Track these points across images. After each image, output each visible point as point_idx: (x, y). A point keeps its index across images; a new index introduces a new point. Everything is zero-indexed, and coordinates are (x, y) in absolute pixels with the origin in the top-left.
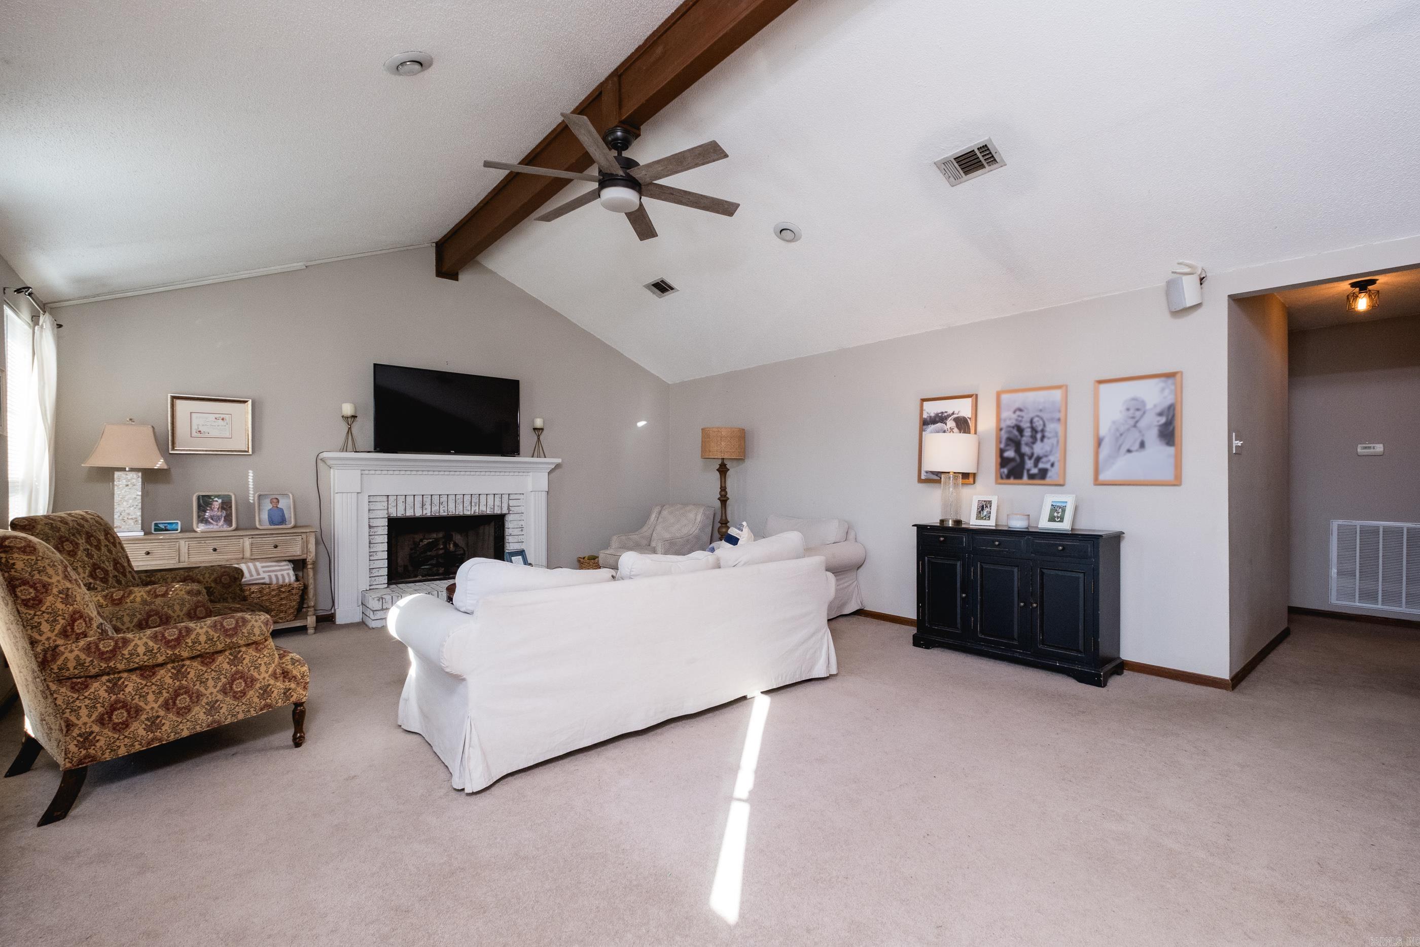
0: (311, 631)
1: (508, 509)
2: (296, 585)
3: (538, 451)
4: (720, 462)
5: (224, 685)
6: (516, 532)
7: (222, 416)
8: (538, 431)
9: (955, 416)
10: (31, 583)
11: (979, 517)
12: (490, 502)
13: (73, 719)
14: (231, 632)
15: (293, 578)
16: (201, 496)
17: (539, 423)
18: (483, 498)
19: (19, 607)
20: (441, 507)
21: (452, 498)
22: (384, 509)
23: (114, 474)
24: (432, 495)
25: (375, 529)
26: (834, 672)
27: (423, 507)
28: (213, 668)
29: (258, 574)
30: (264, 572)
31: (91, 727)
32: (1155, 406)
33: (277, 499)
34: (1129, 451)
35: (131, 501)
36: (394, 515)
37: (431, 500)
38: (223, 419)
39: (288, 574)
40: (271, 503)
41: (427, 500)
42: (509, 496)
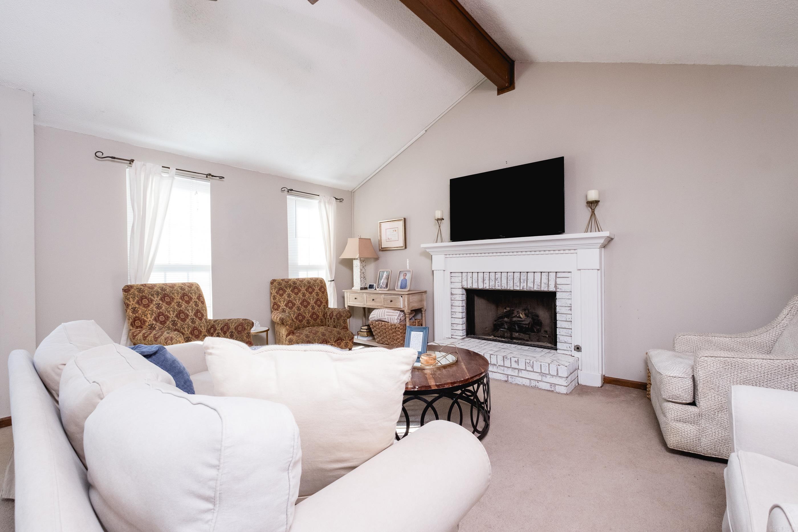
1: (557, 286)
3: (592, 225)
7: (395, 229)
8: (593, 204)
12: (537, 280)
17: (593, 196)
18: (531, 276)
20: (496, 282)
21: (504, 275)
22: (460, 282)
23: (353, 261)
24: (489, 272)
25: (455, 296)
29: (384, 316)
30: (387, 315)
33: (406, 273)
35: (357, 274)
36: (470, 287)
37: (489, 276)
38: (395, 231)
40: (403, 276)
41: (486, 276)
42: (556, 275)
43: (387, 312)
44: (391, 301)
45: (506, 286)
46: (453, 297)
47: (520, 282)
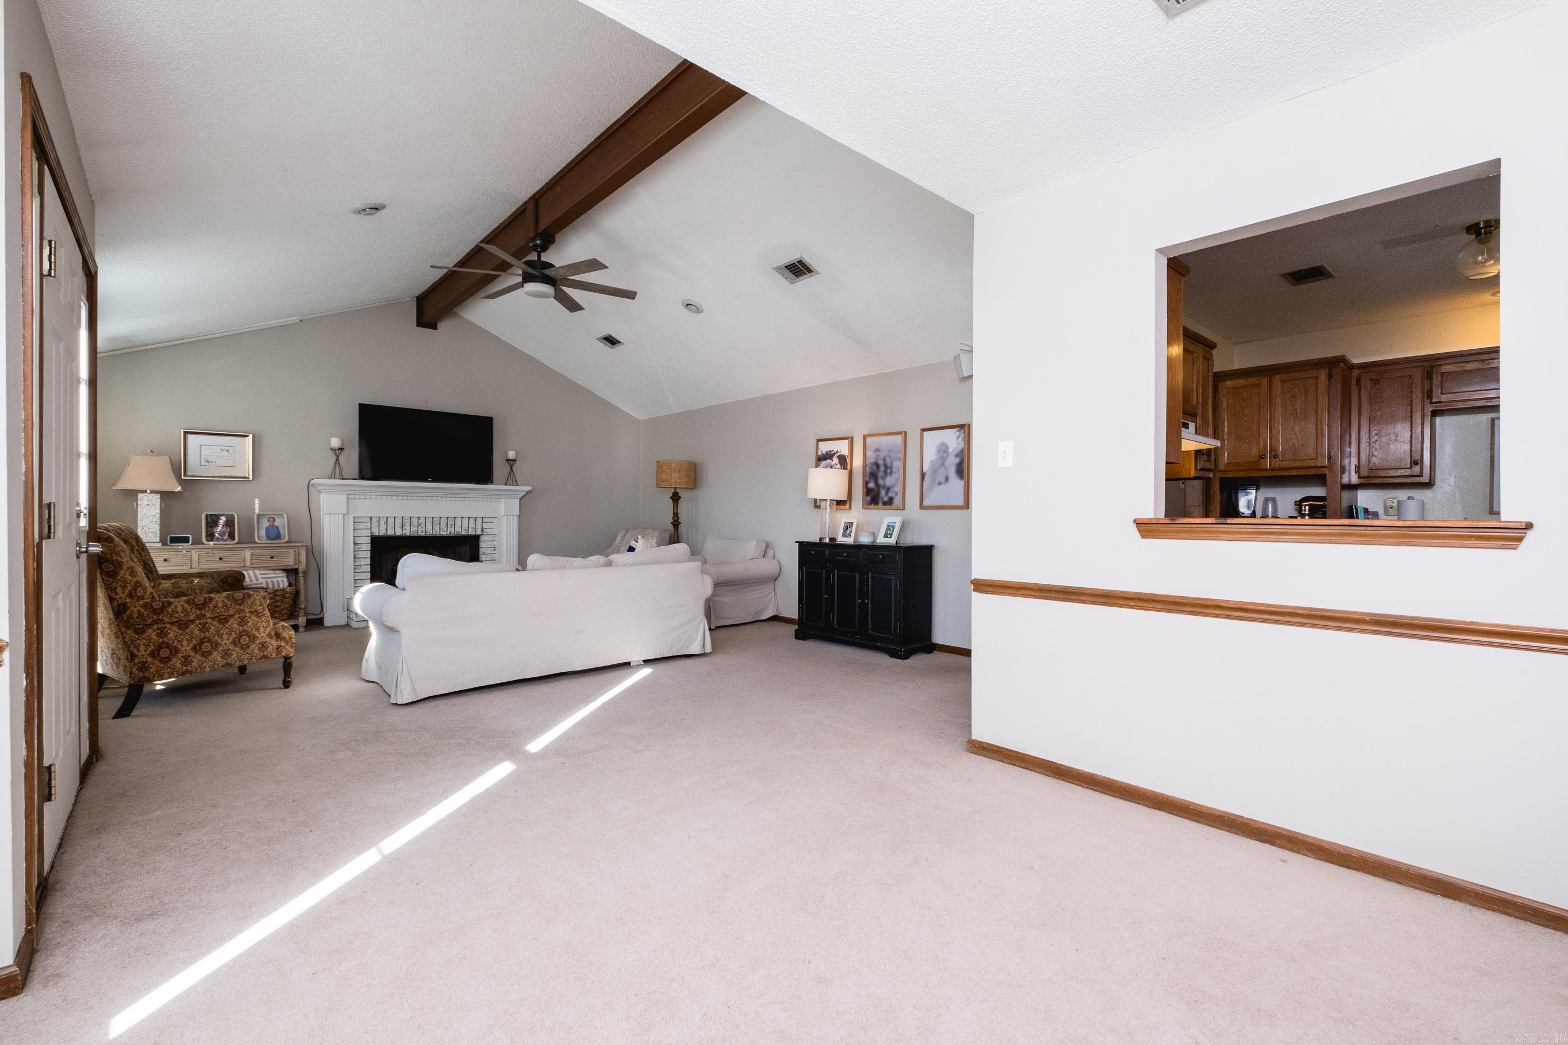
0: (301, 629)
1: (482, 530)
2: (289, 590)
3: (511, 479)
4: (673, 490)
5: (234, 639)
6: (489, 551)
7: (227, 448)
8: (511, 462)
9: (838, 454)
10: (112, 561)
11: (844, 536)
12: (465, 524)
13: (135, 651)
14: (239, 602)
15: (286, 584)
16: (209, 516)
17: (511, 455)
18: (458, 521)
19: (103, 576)
21: (429, 520)
23: (138, 495)
24: (411, 517)
25: (360, 546)
26: (708, 649)
27: (402, 528)
28: (227, 626)
29: (257, 580)
30: (262, 578)
31: (146, 658)
32: (954, 449)
33: (273, 518)
34: (940, 483)
35: (151, 518)
36: (376, 534)
37: (411, 521)
38: (227, 451)
39: (282, 581)
40: (268, 521)
41: (407, 522)
42: (482, 520)
43: (261, 574)
44: (272, 557)
45: (431, 532)
46: (357, 547)
47: (447, 527)
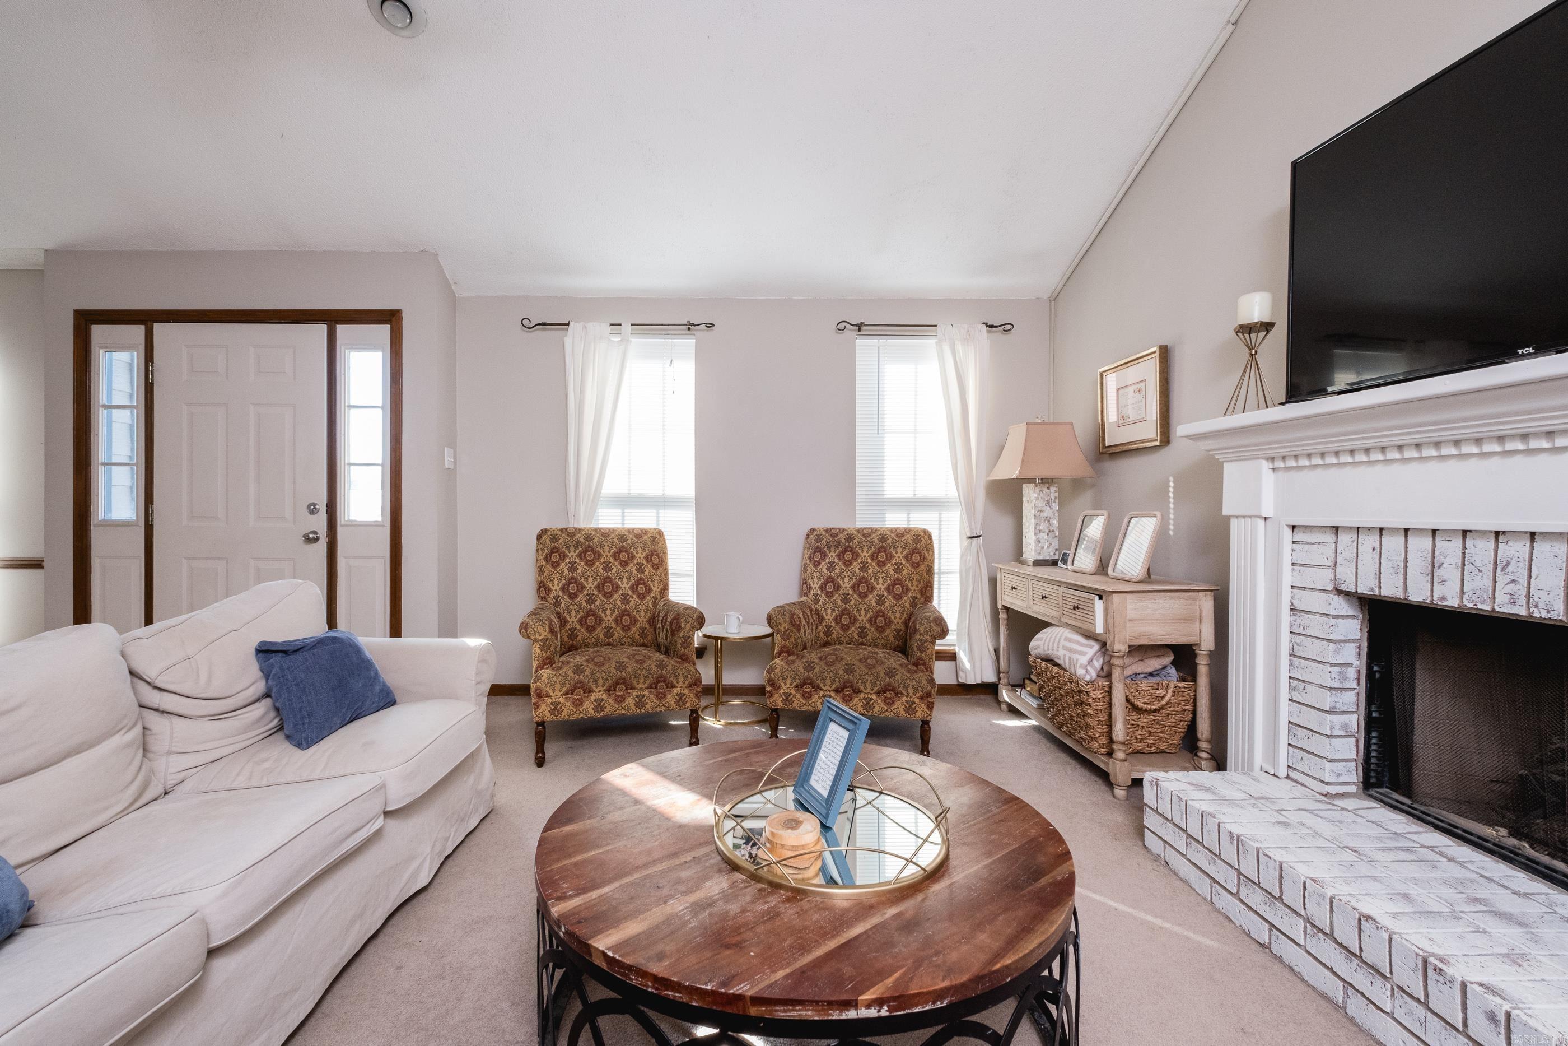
0: (1120, 792)
7: (1139, 387)
16: (1085, 518)
20: (1502, 579)
22: (1330, 568)
23: (1023, 487)
36: (1350, 585)
38: (1139, 391)
43: (1069, 640)
44: (1075, 608)
45: (1556, 604)
46: (1299, 621)
